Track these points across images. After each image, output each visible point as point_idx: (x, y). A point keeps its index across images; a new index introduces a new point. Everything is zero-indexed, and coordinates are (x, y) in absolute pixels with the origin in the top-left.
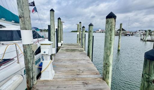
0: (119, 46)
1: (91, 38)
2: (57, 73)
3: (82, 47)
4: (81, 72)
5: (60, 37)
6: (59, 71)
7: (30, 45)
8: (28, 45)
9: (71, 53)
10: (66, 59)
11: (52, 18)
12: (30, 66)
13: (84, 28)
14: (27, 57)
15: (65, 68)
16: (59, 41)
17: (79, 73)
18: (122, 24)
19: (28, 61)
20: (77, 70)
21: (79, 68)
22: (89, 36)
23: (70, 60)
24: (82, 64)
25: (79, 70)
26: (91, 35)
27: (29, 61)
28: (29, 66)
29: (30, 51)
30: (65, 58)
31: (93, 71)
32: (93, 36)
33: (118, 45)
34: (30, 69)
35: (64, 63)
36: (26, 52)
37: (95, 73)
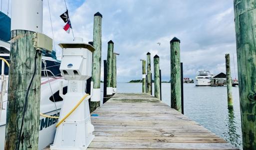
0: (229, 99)
1: (178, 67)
2: (100, 134)
3: (155, 96)
4: (168, 135)
5: (110, 76)
6: (106, 132)
7: (30, 35)
8: (25, 31)
9: (134, 104)
10: (123, 112)
11: (97, 28)
12: (21, 94)
13: (157, 59)
14: (15, 68)
15: (121, 127)
16: (109, 85)
17: (161, 138)
18: (228, 55)
19: (17, 78)
20: (155, 131)
21: (158, 128)
22: (172, 63)
23: (133, 114)
24: (164, 120)
25: (161, 131)
26: (177, 60)
27: (20, 78)
28: (19, 94)
29: (28, 50)
30: (121, 110)
31: (202, 135)
32: (182, 64)
33: (228, 97)
34: (21, 105)
35: (120, 119)
36: (15, 51)
37: (212, 139)
